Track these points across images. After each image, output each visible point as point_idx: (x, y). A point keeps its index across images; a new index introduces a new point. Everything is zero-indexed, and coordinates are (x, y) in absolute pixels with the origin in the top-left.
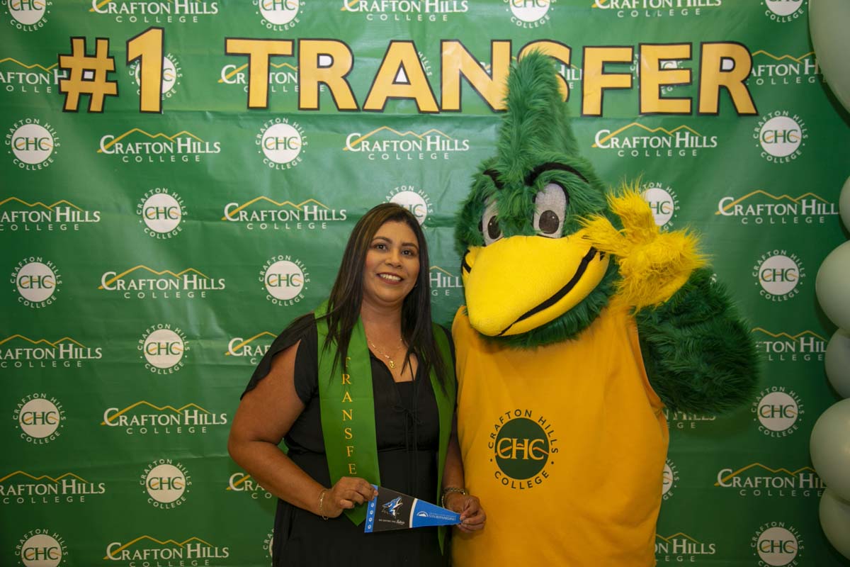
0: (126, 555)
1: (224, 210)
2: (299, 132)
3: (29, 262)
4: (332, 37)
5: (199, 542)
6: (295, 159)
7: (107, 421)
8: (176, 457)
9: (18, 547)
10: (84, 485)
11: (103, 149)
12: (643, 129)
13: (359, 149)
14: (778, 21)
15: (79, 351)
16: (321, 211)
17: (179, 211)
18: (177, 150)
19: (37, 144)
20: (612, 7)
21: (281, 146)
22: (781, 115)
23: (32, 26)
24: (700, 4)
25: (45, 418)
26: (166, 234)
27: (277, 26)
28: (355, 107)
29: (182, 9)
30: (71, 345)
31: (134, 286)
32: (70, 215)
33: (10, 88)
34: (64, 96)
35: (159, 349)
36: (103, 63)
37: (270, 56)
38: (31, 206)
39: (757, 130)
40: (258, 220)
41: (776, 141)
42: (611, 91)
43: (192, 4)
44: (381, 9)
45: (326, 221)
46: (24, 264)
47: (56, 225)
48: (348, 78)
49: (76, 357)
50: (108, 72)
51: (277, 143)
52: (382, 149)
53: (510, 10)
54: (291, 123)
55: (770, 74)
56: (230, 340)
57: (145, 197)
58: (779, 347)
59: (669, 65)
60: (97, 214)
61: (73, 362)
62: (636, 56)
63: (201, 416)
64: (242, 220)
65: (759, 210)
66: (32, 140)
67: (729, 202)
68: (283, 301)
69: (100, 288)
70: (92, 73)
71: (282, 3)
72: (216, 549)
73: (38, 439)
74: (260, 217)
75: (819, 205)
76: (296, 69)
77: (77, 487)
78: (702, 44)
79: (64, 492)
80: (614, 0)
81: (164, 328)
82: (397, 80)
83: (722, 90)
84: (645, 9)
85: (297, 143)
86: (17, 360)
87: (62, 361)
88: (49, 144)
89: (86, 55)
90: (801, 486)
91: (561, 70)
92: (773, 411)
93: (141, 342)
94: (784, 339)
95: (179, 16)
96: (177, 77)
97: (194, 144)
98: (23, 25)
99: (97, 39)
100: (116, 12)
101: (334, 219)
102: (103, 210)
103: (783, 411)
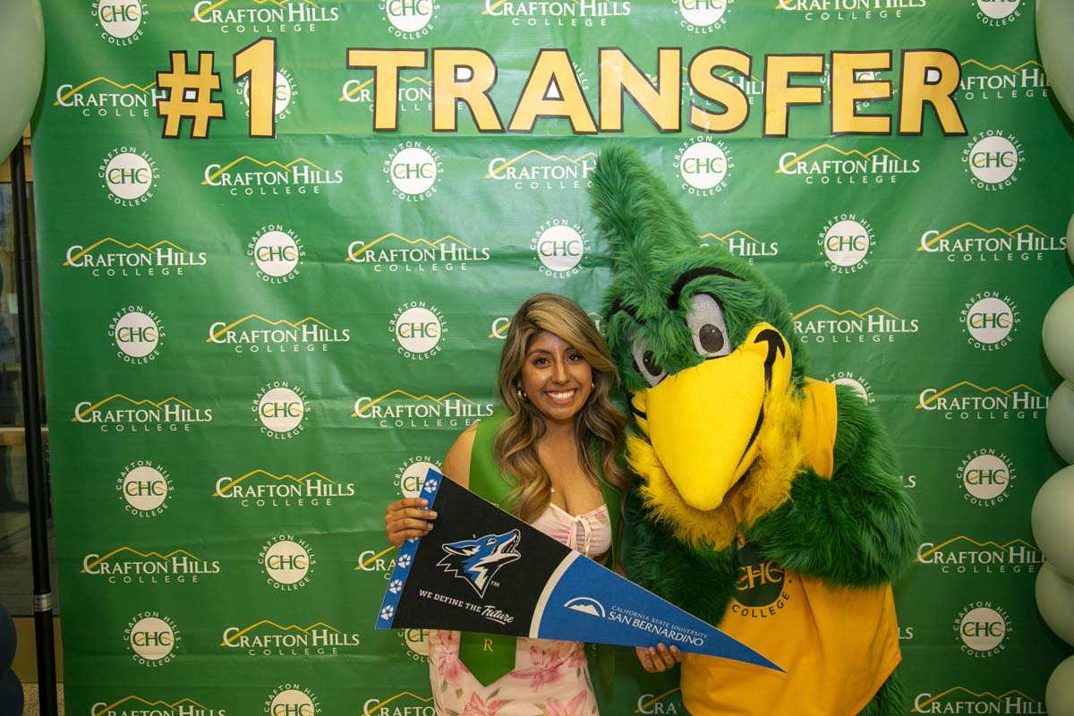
0: (244, 641)
1: (347, 249)
2: (433, 157)
3: (128, 312)
4: (470, 46)
5: (325, 628)
6: (430, 189)
7: (219, 492)
8: (298, 533)
9: (127, 631)
10: (196, 563)
11: (208, 180)
12: (835, 151)
13: (504, 177)
14: (991, 25)
15: (186, 412)
16: (460, 250)
17: (295, 251)
18: (293, 181)
19: (134, 176)
20: (799, 9)
21: (413, 174)
22: (994, 135)
23: (126, 39)
24: (901, 5)
25: (151, 488)
26: (281, 278)
27: (408, 34)
28: (500, 128)
29: (297, 16)
30: (177, 407)
31: (247, 338)
32: (173, 258)
33: (103, 112)
34: (163, 119)
35: (276, 410)
36: (207, 81)
37: (400, 69)
38: (129, 247)
39: (966, 152)
40: (387, 260)
41: (988, 166)
42: (798, 108)
43: (308, 10)
44: (528, 12)
45: (466, 261)
46: (123, 314)
47: (157, 269)
48: (490, 94)
49: (184, 420)
50: (212, 90)
51: (408, 171)
52: (531, 176)
53: (680, 13)
54: (424, 147)
55: (982, 87)
56: (356, 400)
57: (256, 236)
58: (989, 403)
59: (865, 77)
60: (203, 256)
61: (180, 425)
62: (828, 66)
63: (325, 486)
64: (368, 261)
65: (967, 245)
66: (128, 171)
67: (935, 236)
68: (416, 355)
69: (208, 341)
70: (194, 93)
71: (413, 7)
72: (345, 635)
73: (144, 512)
74: (389, 258)
75: (1037, 239)
76: (429, 83)
77: (188, 566)
78: (903, 52)
79: (175, 571)
80: (802, 1)
81: (281, 386)
82: (548, 96)
83: (926, 106)
84: (838, 11)
85: (431, 170)
86: (119, 423)
87: (168, 424)
88: (147, 176)
89: (187, 72)
90: (1011, 561)
91: (739, 82)
92: (981, 477)
93: (255, 402)
94: (994, 394)
95: (294, 23)
96: (292, 96)
97: (312, 173)
98: (116, 38)
99: (200, 53)
100: (221, 21)
101: (475, 259)
102: (210, 251)
103: (992, 477)
